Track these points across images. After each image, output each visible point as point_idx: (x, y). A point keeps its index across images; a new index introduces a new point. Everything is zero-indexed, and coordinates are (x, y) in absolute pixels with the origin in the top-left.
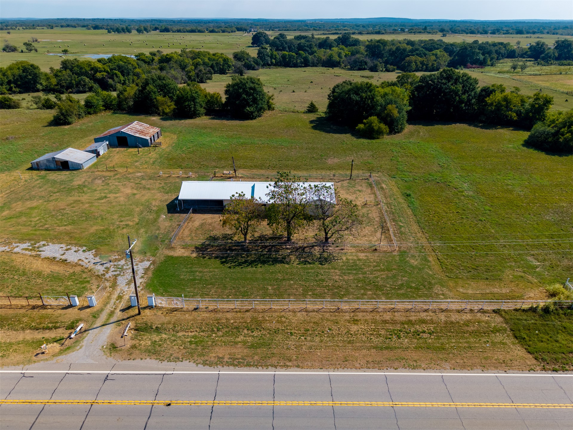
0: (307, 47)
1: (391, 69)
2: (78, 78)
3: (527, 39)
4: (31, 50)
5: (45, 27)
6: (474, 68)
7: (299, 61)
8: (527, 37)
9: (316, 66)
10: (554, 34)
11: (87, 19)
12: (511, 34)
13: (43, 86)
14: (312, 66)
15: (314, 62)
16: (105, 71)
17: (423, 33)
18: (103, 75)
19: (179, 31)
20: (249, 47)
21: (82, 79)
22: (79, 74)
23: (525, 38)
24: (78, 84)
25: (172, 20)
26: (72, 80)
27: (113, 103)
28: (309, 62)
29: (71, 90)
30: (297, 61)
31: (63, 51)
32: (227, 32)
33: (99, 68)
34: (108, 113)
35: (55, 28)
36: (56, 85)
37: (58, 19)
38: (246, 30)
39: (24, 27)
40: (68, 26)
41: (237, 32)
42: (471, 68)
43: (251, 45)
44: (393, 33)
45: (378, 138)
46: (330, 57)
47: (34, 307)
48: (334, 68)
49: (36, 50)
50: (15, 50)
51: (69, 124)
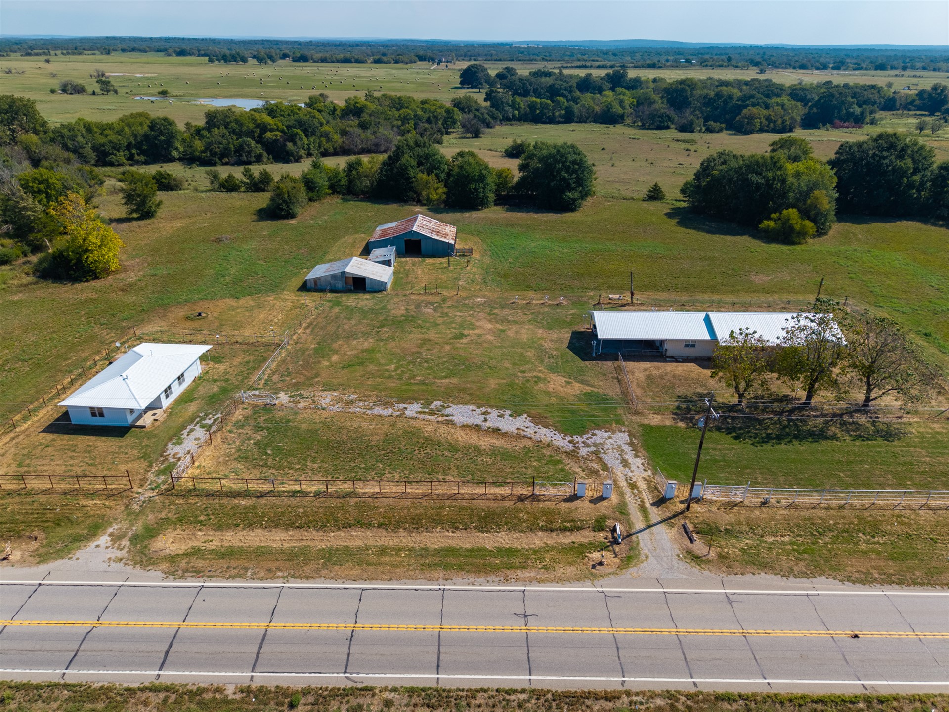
0: (565, 90)
1: (717, 129)
2: (237, 140)
3: (898, 78)
4: (108, 91)
5: (96, 52)
6: (848, 127)
7: (557, 114)
8: (896, 75)
9: (585, 122)
10: (934, 70)
11: (155, 38)
12: (866, 69)
13: (180, 152)
14: (577, 122)
15: (581, 115)
16: (277, 130)
17: (725, 66)
18: (276, 136)
19: (324, 60)
20: (456, 88)
21: (244, 141)
22: (240, 135)
23: (892, 76)
24: (239, 150)
25: (296, 42)
26: (229, 143)
27: (342, 184)
28: (574, 116)
29: (227, 160)
30: (553, 114)
31: (159, 93)
32: (402, 62)
33: (269, 124)
34: (336, 200)
35: (113, 53)
36: (202, 152)
37: (107, 37)
38: (433, 60)
39: (65, 52)
40: (133, 50)
41: (419, 63)
42: (842, 127)
43: (460, 85)
44: (677, 67)
45: (799, 243)
46: (607, 107)
47: (521, 499)
48: (617, 125)
49: (115, 91)
50: (82, 90)
51: (292, 217)
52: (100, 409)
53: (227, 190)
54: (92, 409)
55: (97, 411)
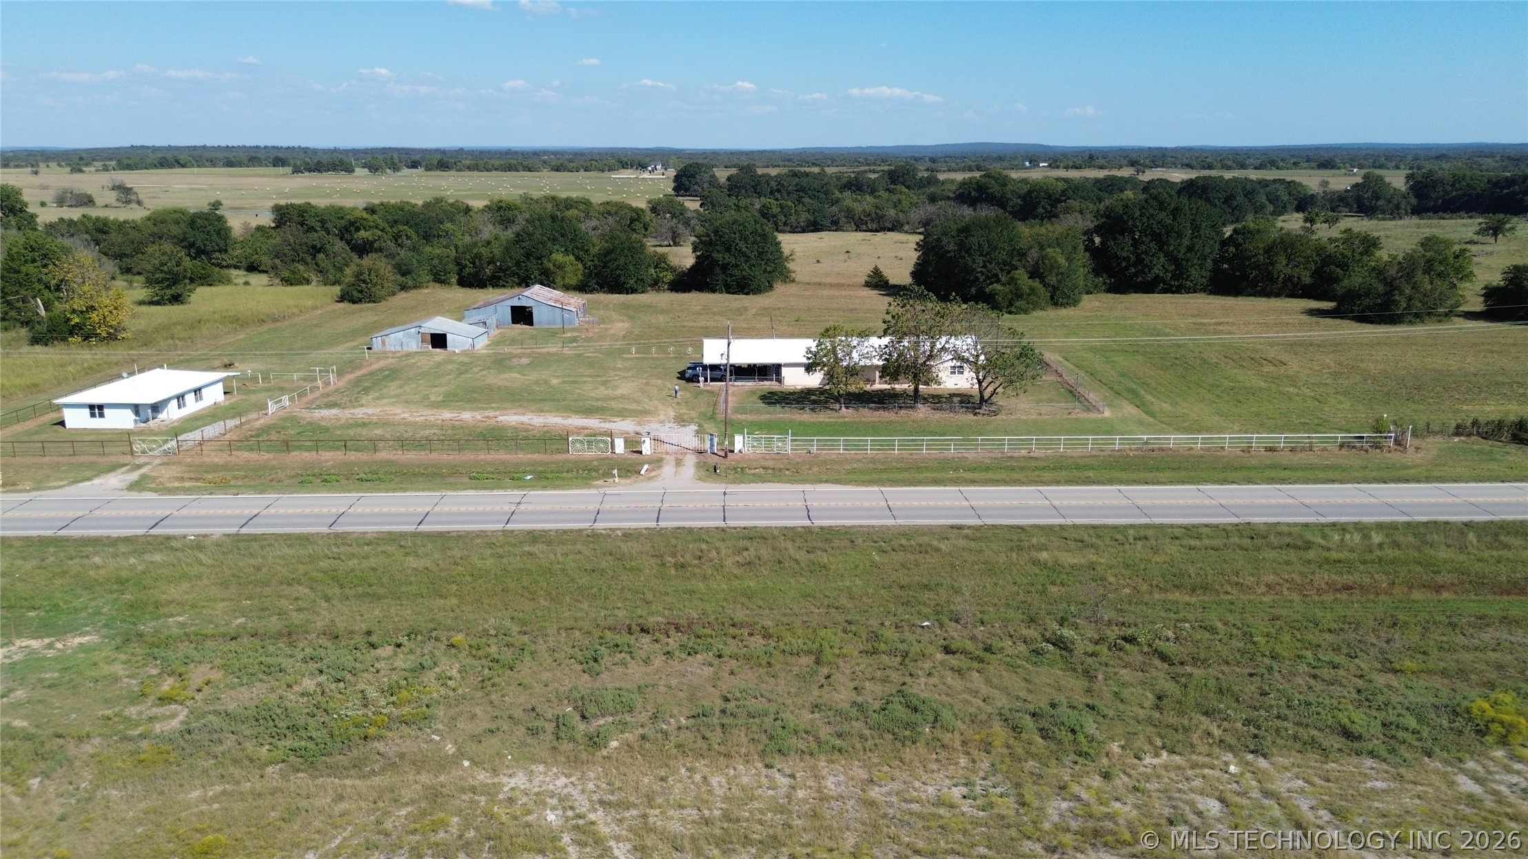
3: (1346, 178)
7: (802, 220)
8: (1345, 174)
17: (1086, 167)
19: (474, 169)
20: (669, 196)
23: (1340, 176)
30: (796, 220)
31: (210, 204)
32: (596, 170)
38: (644, 167)
41: (621, 170)
43: (673, 193)
46: (876, 208)
48: (888, 233)
49: (139, 203)
50: (88, 201)
51: (374, 302)
52: (101, 407)
53: (291, 285)
54: (92, 407)
55: (97, 410)
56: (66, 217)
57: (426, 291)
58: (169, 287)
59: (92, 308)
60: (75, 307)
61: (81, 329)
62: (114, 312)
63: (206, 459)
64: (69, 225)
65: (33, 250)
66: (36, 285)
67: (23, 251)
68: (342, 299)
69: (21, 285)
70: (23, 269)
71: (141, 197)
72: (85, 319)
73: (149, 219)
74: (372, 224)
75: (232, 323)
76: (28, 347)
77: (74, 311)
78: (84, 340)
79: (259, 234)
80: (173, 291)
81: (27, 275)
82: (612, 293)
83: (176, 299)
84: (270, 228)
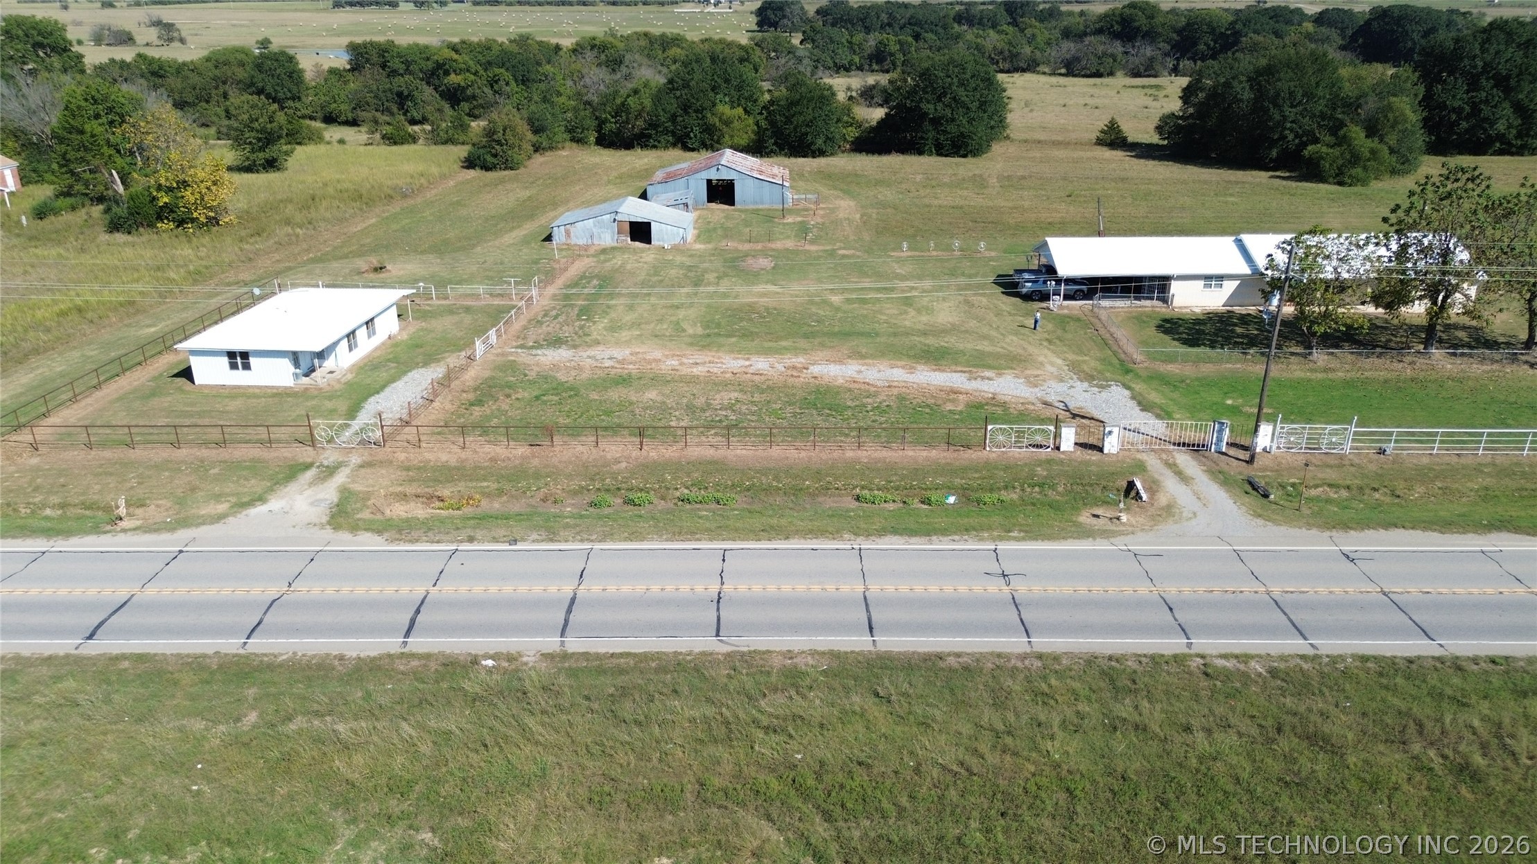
4: (171, 40)
18: (465, 80)
20: (751, 32)
31: (257, 43)
43: (756, 28)
48: (1025, 74)
49: (182, 41)
50: (126, 39)
51: (512, 169)
52: (245, 355)
53: (395, 143)
54: (231, 355)
55: (239, 359)
56: (118, 57)
57: (564, 153)
58: (262, 149)
59: (185, 184)
60: (163, 181)
61: (172, 211)
62: (213, 188)
63: (428, 456)
64: (121, 68)
65: (96, 102)
66: (105, 150)
67: (83, 104)
68: (470, 163)
69: (86, 149)
70: (87, 127)
71: (184, 34)
72: (177, 198)
73: (208, 59)
74: (463, 66)
75: (354, 200)
76: (107, 236)
77: (159, 187)
78: (178, 226)
79: (334, 79)
80: (268, 154)
81: (93, 136)
82: (796, 156)
83: (271, 165)
84: (345, 70)
